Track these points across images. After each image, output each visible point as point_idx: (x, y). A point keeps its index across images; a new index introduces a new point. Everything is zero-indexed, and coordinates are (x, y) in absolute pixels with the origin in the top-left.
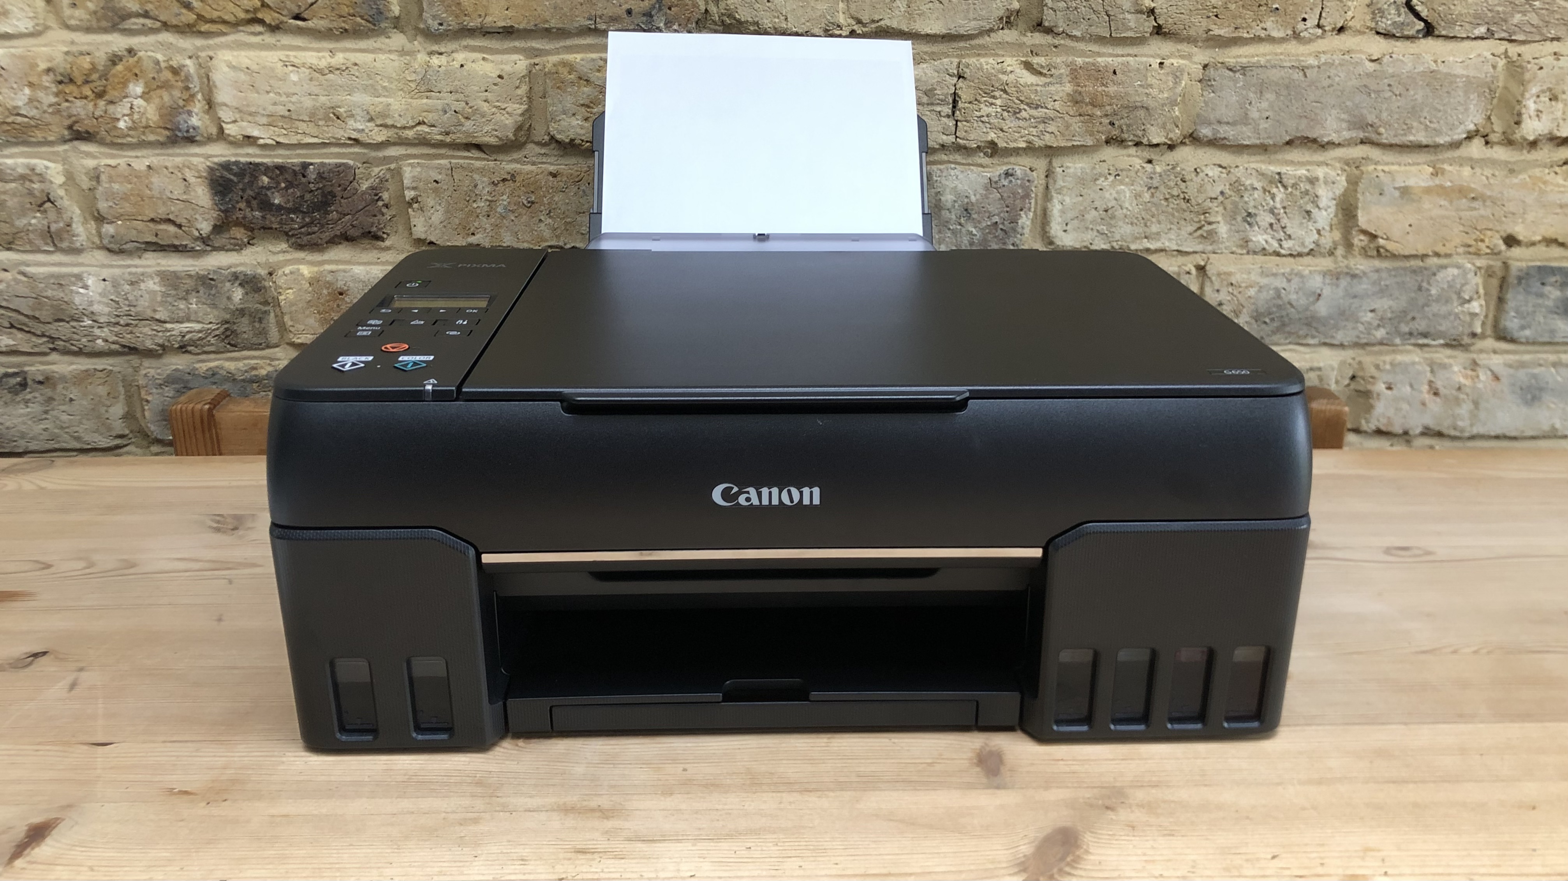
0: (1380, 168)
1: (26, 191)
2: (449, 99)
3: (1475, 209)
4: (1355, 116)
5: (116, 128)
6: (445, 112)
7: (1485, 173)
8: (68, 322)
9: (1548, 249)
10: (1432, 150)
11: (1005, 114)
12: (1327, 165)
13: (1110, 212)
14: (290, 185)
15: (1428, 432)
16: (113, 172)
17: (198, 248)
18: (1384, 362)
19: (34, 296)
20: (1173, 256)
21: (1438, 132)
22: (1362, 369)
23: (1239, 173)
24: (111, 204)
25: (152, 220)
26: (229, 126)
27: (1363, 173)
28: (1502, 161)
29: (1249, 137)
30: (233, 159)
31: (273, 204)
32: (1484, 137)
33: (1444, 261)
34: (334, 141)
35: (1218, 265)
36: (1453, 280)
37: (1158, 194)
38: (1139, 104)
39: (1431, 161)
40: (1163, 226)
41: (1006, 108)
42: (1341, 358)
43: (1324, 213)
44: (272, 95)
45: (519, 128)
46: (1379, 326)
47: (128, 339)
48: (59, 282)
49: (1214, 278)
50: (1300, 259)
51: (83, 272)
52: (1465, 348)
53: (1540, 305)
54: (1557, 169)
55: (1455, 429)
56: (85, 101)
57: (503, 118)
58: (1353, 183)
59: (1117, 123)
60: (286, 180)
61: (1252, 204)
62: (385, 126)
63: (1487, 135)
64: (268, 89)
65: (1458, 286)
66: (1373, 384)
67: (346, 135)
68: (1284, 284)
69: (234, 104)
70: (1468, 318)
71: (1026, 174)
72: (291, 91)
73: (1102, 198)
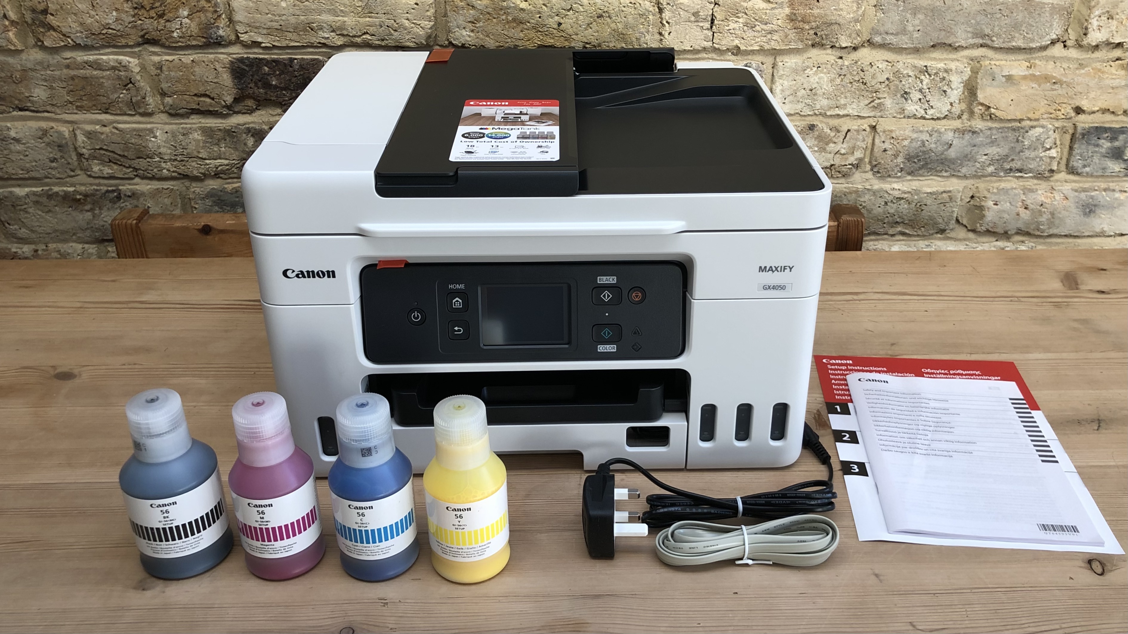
0: (993, 62)
1: (116, 77)
2: (383, 18)
3: (1056, 90)
4: (977, 30)
5: (172, 37)
6: (381, 27)
7: (1063, 66)
8: (145, 159)
9: (1103, 115)
10: (1028, 51)
11: (745, 28)
12: (958, 60)
13: (813, 91)
14: (282, 73)
15: (1020, 232)
16: (171, 65)
17: (225, 112)
18: (993, 187)
19: (123, 142)
20: (855, 119)
21: (1032, 40)
22: (979, 192)
23: (900, 66)
24: (170, 85)
25: (195, 95)
26: (243, 35)
27: (981, 66)
28: (1075, 59)
29: (906, 43)
30: (245, 56)
31: (272, 85)
32: (1063, 42)
33: (1035, 123)
34: (310, 44)
35: (884, 125)
36: (1039, 135)
37: (845, 80)
38: (834, 22)
39: (1027, 58)
40: (848, 100)
41: (746, 24)
42: (965, 185)
43: (955, 92)
44: (269, 15)
45: (429, 37)
46: (990, 164)
47: (182, 169)
48: (139, 134)
49: (881, 134)
50: (939, 121)
51: (153, 128)
52: (1047, 179)
53: (1096, 152)
54: (1112, 64)
55: (1038, 230)
56: (152, 20)
57: (418, 30)
58: (975, 72)
59: (819, 34)
60: (279, 70)
61: (907, 86)
62: (343, 35)
63: (1065, 41)
64: (267, 11)
65: (1043, 140)
66: (986, 201)
67: (318, 41)
68: (928, 138)
69: (246, 21)
70: (1048, 160)
71: (759, 67)
72: (283, 13)
73: (809, 82)
